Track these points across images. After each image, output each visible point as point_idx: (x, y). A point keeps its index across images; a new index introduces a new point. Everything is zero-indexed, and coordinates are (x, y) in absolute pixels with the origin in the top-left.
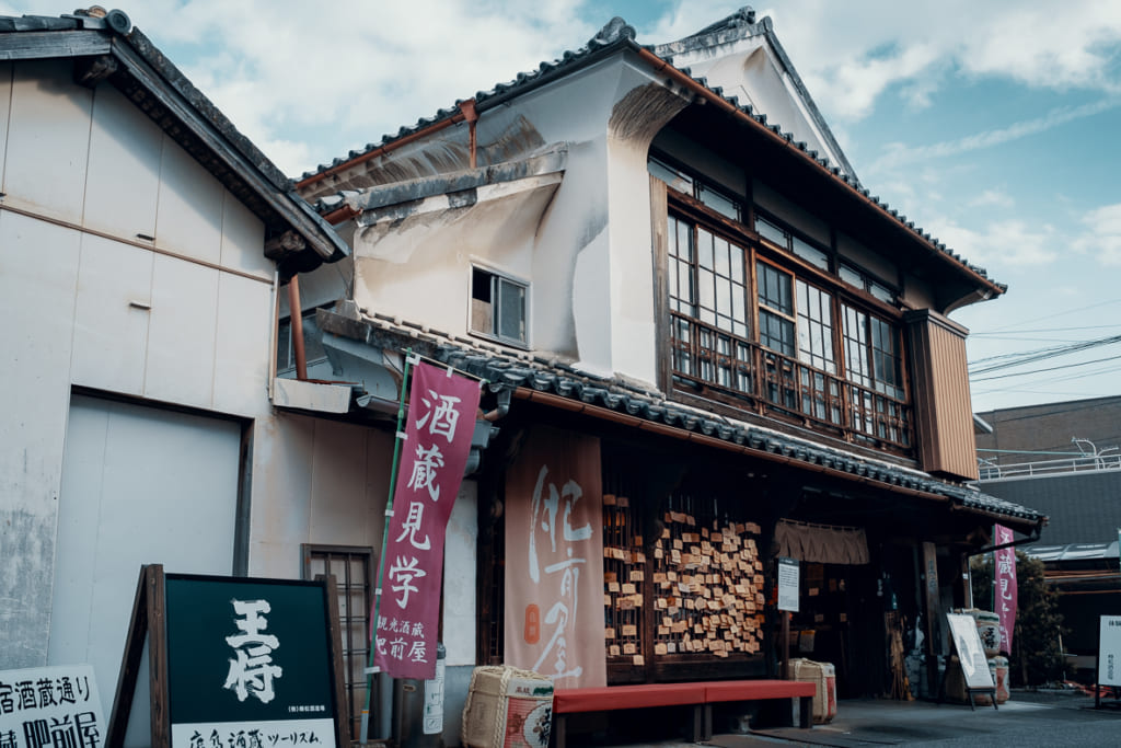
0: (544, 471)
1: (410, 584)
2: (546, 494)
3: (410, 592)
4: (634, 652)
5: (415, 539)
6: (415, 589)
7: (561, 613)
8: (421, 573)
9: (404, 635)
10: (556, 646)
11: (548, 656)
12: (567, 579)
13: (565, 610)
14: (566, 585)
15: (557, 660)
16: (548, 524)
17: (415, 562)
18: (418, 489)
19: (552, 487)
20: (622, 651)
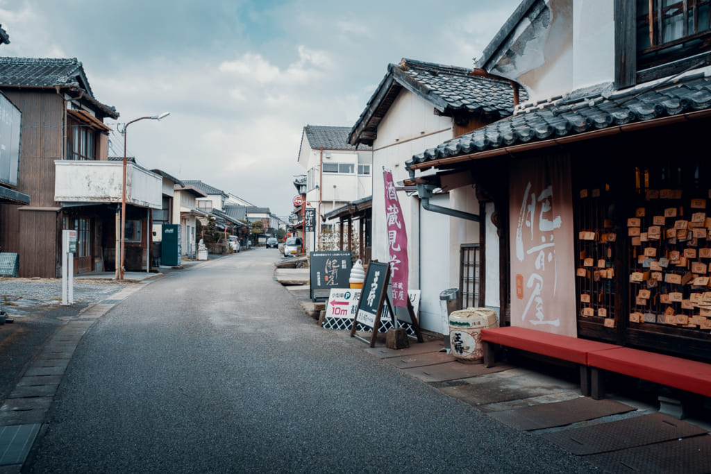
0: (529, 186)
1: (394, 266)
2: (529, 202)
3: (395, 270)
4: (605, 316)
5: (394, 247)
6: (397, 269)
7: (536, 281)
8: (398, 261)
9: (395, 289)
10: (534, 303)
11: (529, 310)
12: (542, 257)
13: (540, 278)
14: (541, 262)
15: (537, 311)
16: (530, 222)
17: (395, 257)
18: (392, 225)
19: (533, 196)
20: (596, 313)
